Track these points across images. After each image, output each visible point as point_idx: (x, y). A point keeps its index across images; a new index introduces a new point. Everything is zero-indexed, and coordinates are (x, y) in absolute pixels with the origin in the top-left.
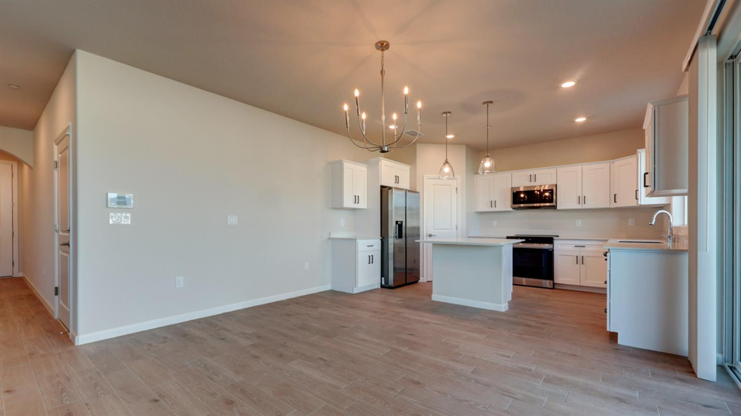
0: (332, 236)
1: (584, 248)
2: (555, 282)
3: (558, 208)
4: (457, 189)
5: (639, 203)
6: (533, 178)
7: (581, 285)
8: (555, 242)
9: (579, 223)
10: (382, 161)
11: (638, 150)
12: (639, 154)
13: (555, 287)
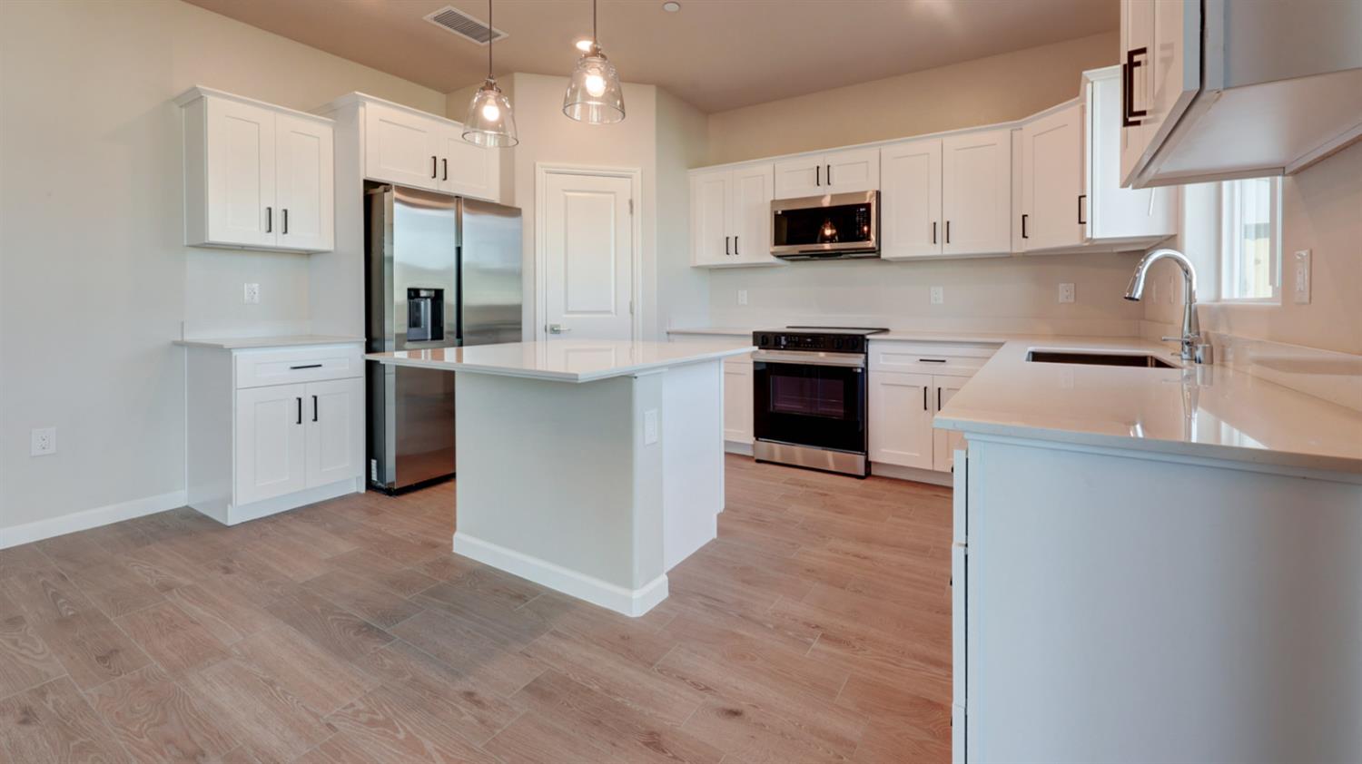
0: (189, 338)
1: (942, 365)
2: (870, 459)
3: (883, 255)
4: (631, 203)
5: (1088, 235)
6: (822, 175)
7: (936, 469)
8: (873, 349)
9: (938, 294)
10: (368, 104)
11: (1085, 73)
12: (1089, 86)
13: (873, 473)
